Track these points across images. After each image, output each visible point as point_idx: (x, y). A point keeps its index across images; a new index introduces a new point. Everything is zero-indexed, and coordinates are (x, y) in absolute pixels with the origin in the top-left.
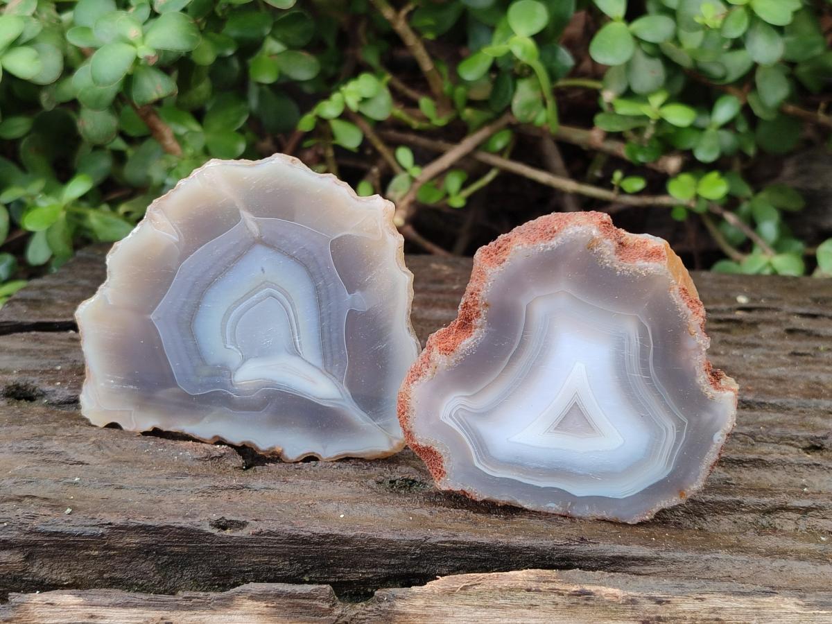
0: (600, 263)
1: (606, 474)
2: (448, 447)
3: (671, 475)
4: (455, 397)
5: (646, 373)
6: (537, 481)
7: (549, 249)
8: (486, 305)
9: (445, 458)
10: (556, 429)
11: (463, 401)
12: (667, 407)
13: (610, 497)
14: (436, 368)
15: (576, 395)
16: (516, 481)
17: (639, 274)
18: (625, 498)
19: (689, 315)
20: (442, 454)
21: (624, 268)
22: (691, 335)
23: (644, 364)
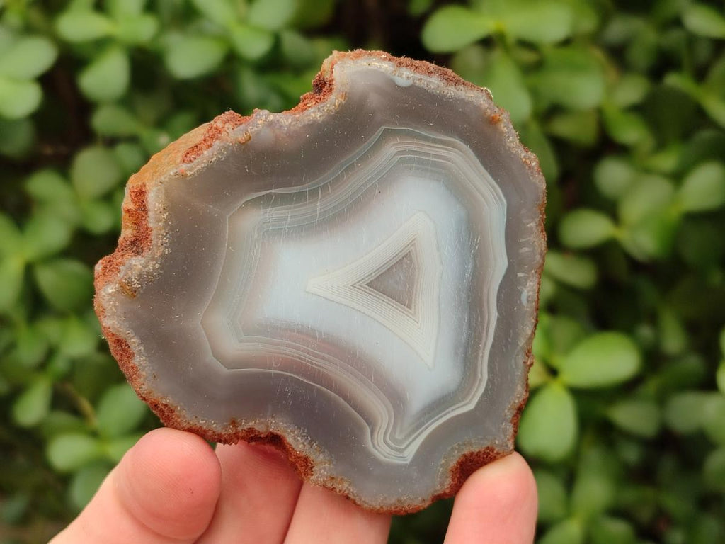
0: (154, 277)
1: (471, 231)
2: (449, 448)
3: (467, 140)
4: (374, 447)
5: (314, 193)
6: (488, 324)
7: (142, 348)
8: (233, 423)
9: (466, 451)
10: (409, 307)
11: (379, 437)
12: (363, 159)
13: (505, 220)
14: (333, 478)
15: (356, 285)
16: (491, 351)
17: (166, 222)
18: (506, 199)
19: (222, 144)
20: (460, 454)
21: (159, 244)
22: (250, 138)
23: (301, 197)
